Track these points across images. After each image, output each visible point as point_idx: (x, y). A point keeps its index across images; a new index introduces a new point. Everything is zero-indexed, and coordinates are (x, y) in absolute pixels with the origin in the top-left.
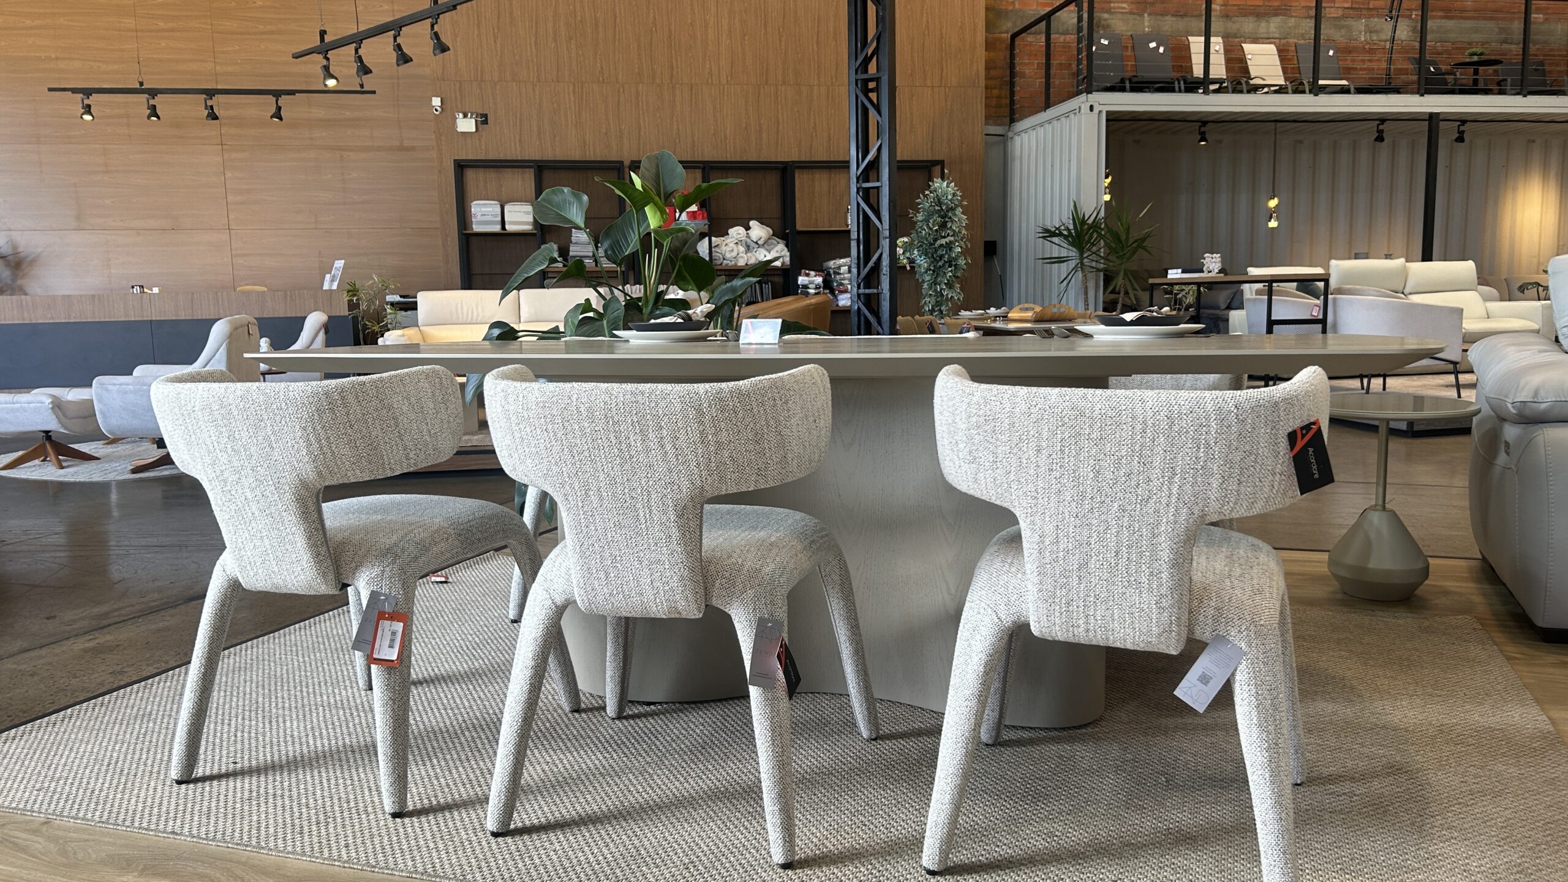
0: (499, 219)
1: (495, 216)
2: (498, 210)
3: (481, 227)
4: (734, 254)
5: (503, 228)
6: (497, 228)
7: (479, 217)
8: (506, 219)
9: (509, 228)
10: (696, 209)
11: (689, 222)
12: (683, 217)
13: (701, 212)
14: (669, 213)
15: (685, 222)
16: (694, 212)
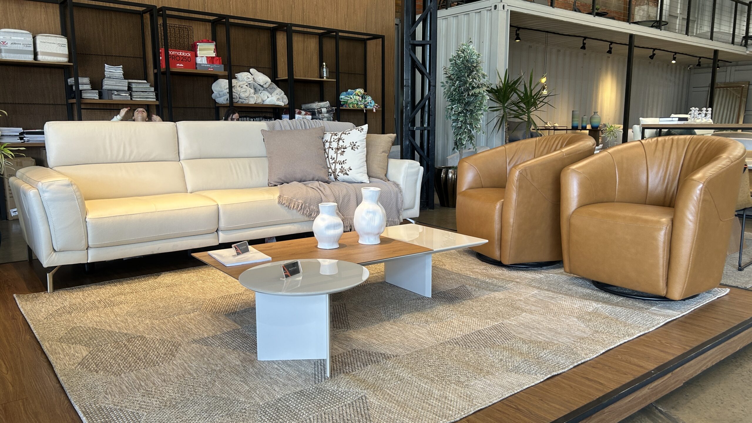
0: (32, 49)
1: (27, 45)
2: (30, 39)
3: (12, 55)
4: (247, 94)
5: (35, 58)
6: (29, 58)
7: (9, 45)
8: (39, 49)
9: (42, 58)
10: (214, 55)
11: (209, 66)
12: (203, 61)
13: (218, 58)
14: (189, 57)
15: (206, 65)
16: (213, 58)
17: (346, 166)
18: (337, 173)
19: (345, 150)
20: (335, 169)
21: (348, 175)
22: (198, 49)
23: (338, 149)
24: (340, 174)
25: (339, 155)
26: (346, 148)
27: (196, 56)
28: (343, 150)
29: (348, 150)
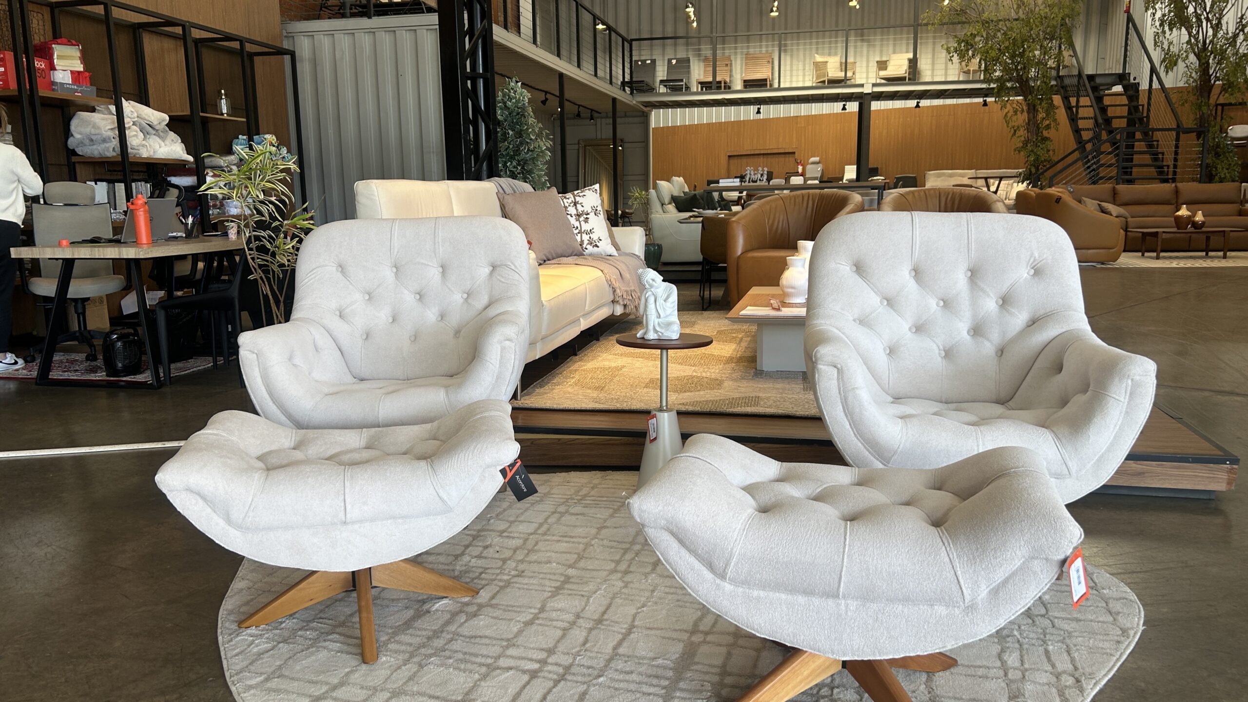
10: (80, 68)
11: (75, 87)
12: (66, 78)
13: (87, 74)
14: (43, 70)
15: (70, 87)
16: (79, 72)
17: (594, 237)
18: (584, 246)
19: (588, 216)
20: (582, 241)
21: (598, 247)
22: (55, 56)
23: (579, 215)
24: (588, 247)
25: (583, 223)
26: (588, 214)
27: (52, 68)
28: (585, 216)
29: (592, 216)
